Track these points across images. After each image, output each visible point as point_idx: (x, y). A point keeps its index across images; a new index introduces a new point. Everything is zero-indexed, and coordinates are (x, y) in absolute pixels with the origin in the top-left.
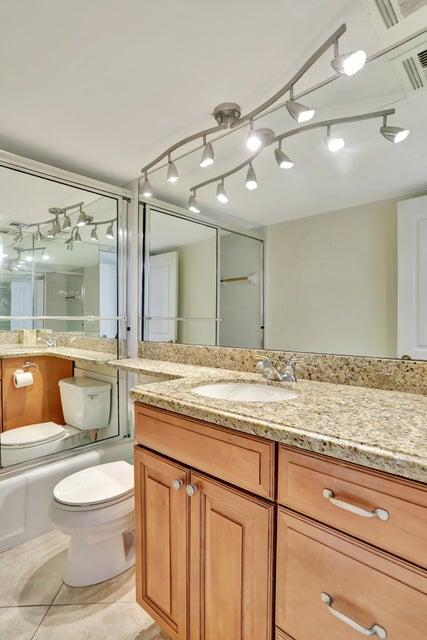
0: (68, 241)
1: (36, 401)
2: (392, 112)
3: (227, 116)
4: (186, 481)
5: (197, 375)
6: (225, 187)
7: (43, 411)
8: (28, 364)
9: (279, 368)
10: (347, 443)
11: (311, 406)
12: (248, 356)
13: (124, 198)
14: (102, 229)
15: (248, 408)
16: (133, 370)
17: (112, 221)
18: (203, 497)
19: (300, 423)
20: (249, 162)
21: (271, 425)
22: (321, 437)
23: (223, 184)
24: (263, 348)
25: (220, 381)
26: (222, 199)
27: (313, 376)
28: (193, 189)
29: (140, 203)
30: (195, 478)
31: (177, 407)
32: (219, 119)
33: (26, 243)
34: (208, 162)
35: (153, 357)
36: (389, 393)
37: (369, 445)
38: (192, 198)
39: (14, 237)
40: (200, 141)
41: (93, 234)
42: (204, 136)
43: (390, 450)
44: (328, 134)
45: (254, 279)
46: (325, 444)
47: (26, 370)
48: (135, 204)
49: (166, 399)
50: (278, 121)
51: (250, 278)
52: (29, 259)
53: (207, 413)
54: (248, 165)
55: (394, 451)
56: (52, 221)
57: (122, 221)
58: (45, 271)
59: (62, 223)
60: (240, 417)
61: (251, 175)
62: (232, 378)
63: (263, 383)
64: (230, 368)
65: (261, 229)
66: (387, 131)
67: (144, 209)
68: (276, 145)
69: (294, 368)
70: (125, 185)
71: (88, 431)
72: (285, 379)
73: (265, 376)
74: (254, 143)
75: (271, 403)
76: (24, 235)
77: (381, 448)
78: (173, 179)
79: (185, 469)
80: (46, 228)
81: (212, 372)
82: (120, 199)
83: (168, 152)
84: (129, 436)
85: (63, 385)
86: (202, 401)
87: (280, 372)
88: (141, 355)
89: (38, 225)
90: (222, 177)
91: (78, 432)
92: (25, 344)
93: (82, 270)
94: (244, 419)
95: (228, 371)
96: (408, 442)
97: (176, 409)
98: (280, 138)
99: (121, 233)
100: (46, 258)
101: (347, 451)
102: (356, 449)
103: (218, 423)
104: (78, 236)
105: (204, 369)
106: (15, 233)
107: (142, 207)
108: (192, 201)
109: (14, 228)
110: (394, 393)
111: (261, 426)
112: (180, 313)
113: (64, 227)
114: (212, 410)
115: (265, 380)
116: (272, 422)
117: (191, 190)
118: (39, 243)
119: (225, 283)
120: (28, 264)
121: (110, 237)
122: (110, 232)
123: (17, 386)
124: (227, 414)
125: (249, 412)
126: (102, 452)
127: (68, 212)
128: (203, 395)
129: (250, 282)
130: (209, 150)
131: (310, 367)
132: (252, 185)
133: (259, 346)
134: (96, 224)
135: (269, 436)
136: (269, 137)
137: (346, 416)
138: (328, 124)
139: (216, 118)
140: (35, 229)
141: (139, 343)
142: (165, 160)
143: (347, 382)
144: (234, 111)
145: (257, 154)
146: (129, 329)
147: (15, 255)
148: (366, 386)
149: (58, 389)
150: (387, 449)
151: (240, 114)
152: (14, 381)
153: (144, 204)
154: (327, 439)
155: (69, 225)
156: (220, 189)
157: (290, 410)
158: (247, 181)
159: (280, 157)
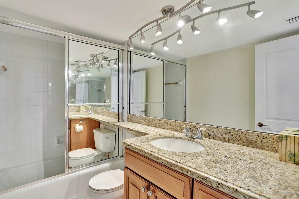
0: (98, 68)
1: (84, 138)
2: (254, 3)
3: (168, 11)
4: (147, 188)
5: (154, 133)
6: (167, 43)
7: (87, 143)
8: (81, 122)
9: (194, 132)
10: (232, 186)
11: (211, 157)
12: (178, 124)
13: (121, 50)
14: (112, 62)
15: (178, 156)
16: (125, 128)
17: (116, 59)
18: (155, 197)
19: (205, 169)
20: (179, 31)
21: (190, 169)
22: (216, 180)
23: (166, 42)
24: (185, 121)
25: (165, 137)
26: (166, 49)
27: (211, 137)
28: (152, 44)
29: (128, 51)
30: (152, 188)
31: (144, 153)
32: (164, 13)
33: (81, 69)
34: (159, 33)
35: (134, 122)
36: (253, 150)
37: (245, 189)
38: (152, 48)
39: (77, 66)
40: (155, 23)
41: (109, 65)
42: (157, 21)
43: (257, 194)
44: (219, 17)
45: (181, 83)
46: (219, 184)
47: (80, 124)
48: (126, 52)
49: (139, 148)
50: (193, 12)
51: (179, 83)
52: (83, 75)
53: (158, 158)
54: (178, 33)
55: (260, 195)
56: (92, 60)
57: (121, 59)
58: (89, 80)
59: (95, 60)
60: (174, 162)
61: (179, 38)
62: (170, 135)
63: (186, 139)
64: (170, 129)
65: (184, 60)
66: (251, 13)
67: (130, 54)
68: (192, 23)
69: (201, 132)
70: (122, 44)
71: (105, 153)
72: (197, 138)
73: (187, 136)
74: (181, 24)
75: (190, 154)
76: (80, 65)
77: (252, 192)
78: (143, 41)
79: (147, 182)
80: (89, 63)
81: (161, 131)
82: (120, 50)
83: (141, 29)
84: (123, 157)
85: (95, 131)
86: (156, 150)
87: (194, 134)
88: (129, 120)
89: (86, 61)
90: (166, 39)
91: (101, 153)
92: (80, 113)
93: (104, 79)
94: (176, 163)
95: (169, 131)
96: (268, 189)
97: (143, 154)
98: (194, 20)
99: (120, 64)
100: (89, 75)
101: (232, 190)
102: (237, 190)
103: (163, 164)
104: (102, 66)
105: (157, 130)
106: (77, 65)
107: (129, 53)
108: (151, 50)
109: (77, 63)
110: (256, 150)
111: (185, 169)
112: (147, 100)
113: (96, 63)
114: (161, 157)
115: (187, 138)
116: (190, 167)
117: (151, 45)
118: (86, 69)
119: (167, 85)
120: (82, 77)
121: (115, 66)
122: (115, 64)
123: (77, 131)
124: (168, 160)
125: (178, 159)
126: (111, 163)
127: (98, 56)
128: (157, 146)
129: (179, 85)
130: (159, 27)
131: (210, 132)
132: (180, 42)
133: (184, 120)
134: (110, 60)
135: (189, 174)
136: (188, 19)
137: (230, 165)
138: (218, 12)
139: (163, 13)
140: (84, 63)
141: (128, 115)
142: (139, 32)
143: (229, 141)
144: (171, 9)
145: (183, 27)
146: (123, 108)
147: (77, 74)
148: (240, 144)
149: (93, 133)
150: (256, 193)
151: (174, 10)
152: (75, 129)
153: (130, 52)
154: (220, 181)
155: (98, 62)
156: (165, 44)
157: (200, 159)
158: (178, 41)
159: (194, 28)
